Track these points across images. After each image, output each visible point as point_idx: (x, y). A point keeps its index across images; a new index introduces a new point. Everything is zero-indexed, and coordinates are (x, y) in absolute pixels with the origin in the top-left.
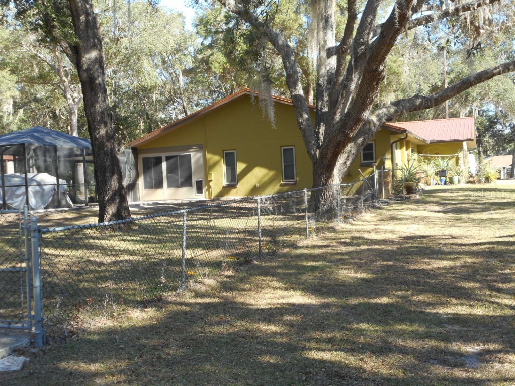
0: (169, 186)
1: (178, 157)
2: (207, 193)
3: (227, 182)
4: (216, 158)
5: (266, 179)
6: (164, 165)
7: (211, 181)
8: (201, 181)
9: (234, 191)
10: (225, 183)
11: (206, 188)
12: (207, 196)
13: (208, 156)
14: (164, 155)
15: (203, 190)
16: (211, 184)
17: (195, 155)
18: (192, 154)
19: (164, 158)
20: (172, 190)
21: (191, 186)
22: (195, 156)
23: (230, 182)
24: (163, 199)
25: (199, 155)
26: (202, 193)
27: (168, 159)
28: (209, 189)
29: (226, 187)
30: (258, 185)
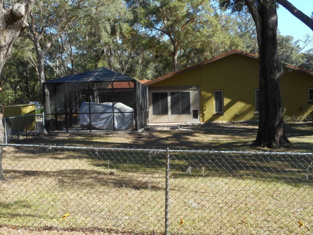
0: (172, 113)
1: (180, 93)
2: (201, 118)
3: (216, 111)
4: (209, 95)
5: (244, 109)
6: (169, 98)
7: (205, 110)
8: (197, 110)
9: (221, 117)
10: (214, 112)
11: (201, 115)
12: (201, 120)
13: (203, 93)
14: (169, 92)
15: (199, 117)
16: (204, 112)
17: (193, 92)
18: (191, 92)
19: (169, 94)
20: (175, 116)
21: (189, 113)
22: (193, 94)
23: (218, 111)
24: (168, 122)
25: (196, 92)
26: (197, 118)
27: (172, 94)
28: (203, 116)
29: (215, 115)
30: (238, 113)
